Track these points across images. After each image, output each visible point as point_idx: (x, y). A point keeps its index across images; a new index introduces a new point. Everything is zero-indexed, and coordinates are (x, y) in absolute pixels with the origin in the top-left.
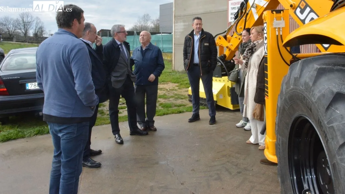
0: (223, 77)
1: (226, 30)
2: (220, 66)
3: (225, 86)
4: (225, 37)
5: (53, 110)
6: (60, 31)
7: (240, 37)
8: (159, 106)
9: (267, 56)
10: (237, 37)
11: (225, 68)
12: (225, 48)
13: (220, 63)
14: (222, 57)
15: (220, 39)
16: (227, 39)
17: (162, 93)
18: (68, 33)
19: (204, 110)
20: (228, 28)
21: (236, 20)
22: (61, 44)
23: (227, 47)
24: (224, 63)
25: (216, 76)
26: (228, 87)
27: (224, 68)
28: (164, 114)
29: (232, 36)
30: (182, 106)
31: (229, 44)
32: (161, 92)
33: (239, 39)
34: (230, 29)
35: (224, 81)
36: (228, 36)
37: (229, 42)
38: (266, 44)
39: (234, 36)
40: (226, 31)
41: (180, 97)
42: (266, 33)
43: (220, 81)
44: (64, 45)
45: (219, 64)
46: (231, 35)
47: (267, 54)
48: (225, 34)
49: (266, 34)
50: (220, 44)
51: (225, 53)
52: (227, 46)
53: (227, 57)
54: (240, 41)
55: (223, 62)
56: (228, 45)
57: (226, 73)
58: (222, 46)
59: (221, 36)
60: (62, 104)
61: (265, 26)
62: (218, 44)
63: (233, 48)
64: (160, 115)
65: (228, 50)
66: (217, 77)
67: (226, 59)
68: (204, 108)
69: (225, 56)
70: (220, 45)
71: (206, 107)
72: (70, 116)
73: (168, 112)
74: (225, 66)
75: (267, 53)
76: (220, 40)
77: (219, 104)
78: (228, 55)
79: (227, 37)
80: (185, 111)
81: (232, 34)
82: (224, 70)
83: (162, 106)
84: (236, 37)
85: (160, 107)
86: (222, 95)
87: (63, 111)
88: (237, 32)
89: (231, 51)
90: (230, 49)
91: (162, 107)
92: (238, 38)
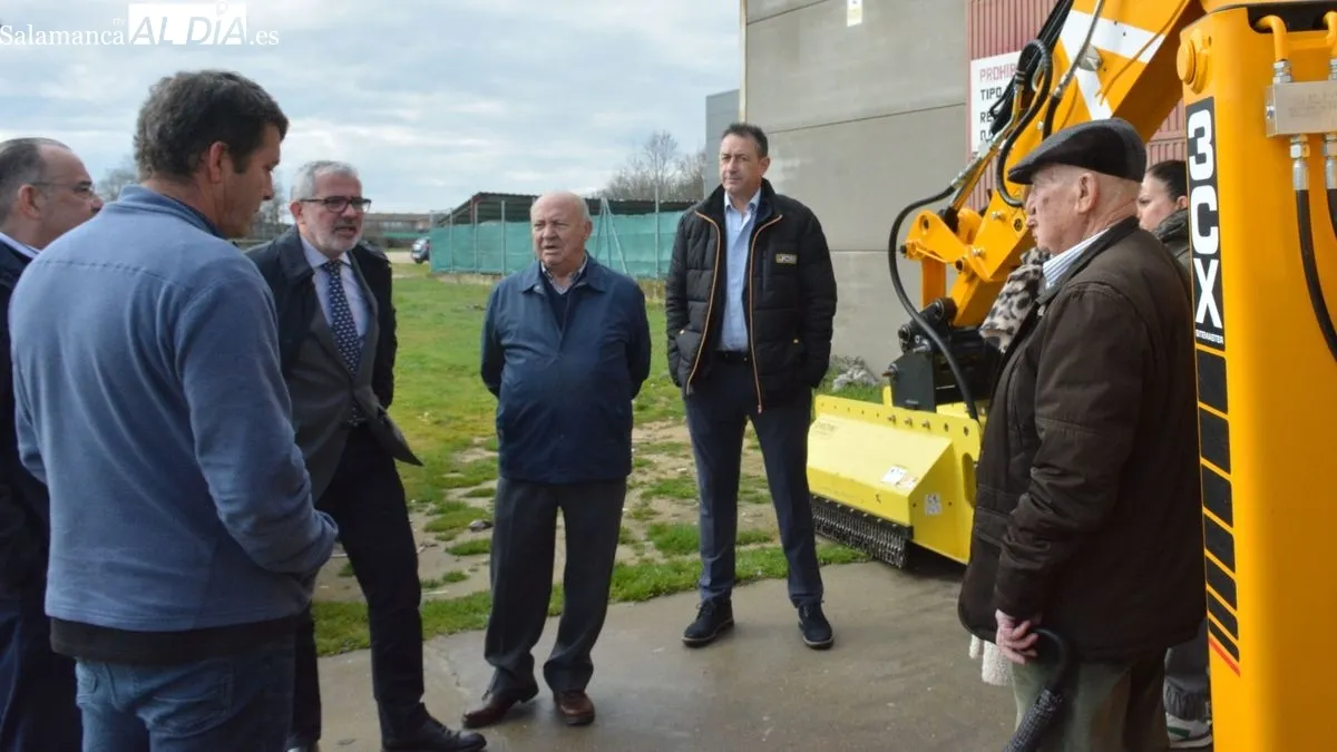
0: (944, 410)
1: (953, 182)
2: (926, 353)
3: (950, 450)
4: (951, 218)
5: (100, 595)
6: (134, 200)
7: (1019, 214)
8: (648, 540)
9: (1221, 347)
10: (1009, 217)
11: (951, 362)
12: (951, 269)
13: (926, 342)
14: (937, 311)
15: (926, 224)
16: (960, 224)
17: (674, 469)
18: (174, 211)
19: (853, 566)
20: (960, 174)
21: (997, 135)
22: (127, 268)
23: (959, 265)
24: (946, 343)
25: (908, 402)
26: (967, 458)
27: (947, 366)
28: (657, 592)
29: (982, 213)
30: (754, 541)
31: (970, 251)
32: (674, 462)
33: (1018, 225)
34: (970, 178)
35: (946, 427)
36: (965, 213)
37: (970, 239)
38: (1206, 259)
39: (991, 213)
40: (950, 191)
41: (751, 488)
42: (1212, 181)
43: (927, 425)
44: (144, 269)
45: (923, 348)
46: (978, 209)
47: (1220, 332)
48: (949, 201)
49: (1209, 189)
50: (925, 250)
51: (948, 296)
52: (959, 258)
53: (960, 312)
54: (1020, 234)
55: (941, 334)
56: (966, 253)
57: (957, 387)
58: (936, 261)
59: (931, 212)
60: (146, 565)
61: (1200, 132)
62: (917, 249)
63: (987, 272)
64: (638, 598)
65: (963, 277)
66: (916, 408)
67: (957, 321)
68: (855, 559)
69: (950, 307)
70: (926, 253)
71: (862, 554)
72: (186, 624)
73: (677, 580)
74: (952, 352)
75: (1217, 323)
76: (925, 232)
77: (923, 540)
78: (967, 300)
79: (959, 215)
80: (760, 573)
81: (983, 206)
82: (946, 372)
83: (658, 538)
84: (1001, 218)
85: (651, 543)
86: (938, 498)
87: (151, 601)
88: (1007, 194)
89: (976, 283)
90: (973, 277)
91: (659, 547)
92: (1013, 222)
